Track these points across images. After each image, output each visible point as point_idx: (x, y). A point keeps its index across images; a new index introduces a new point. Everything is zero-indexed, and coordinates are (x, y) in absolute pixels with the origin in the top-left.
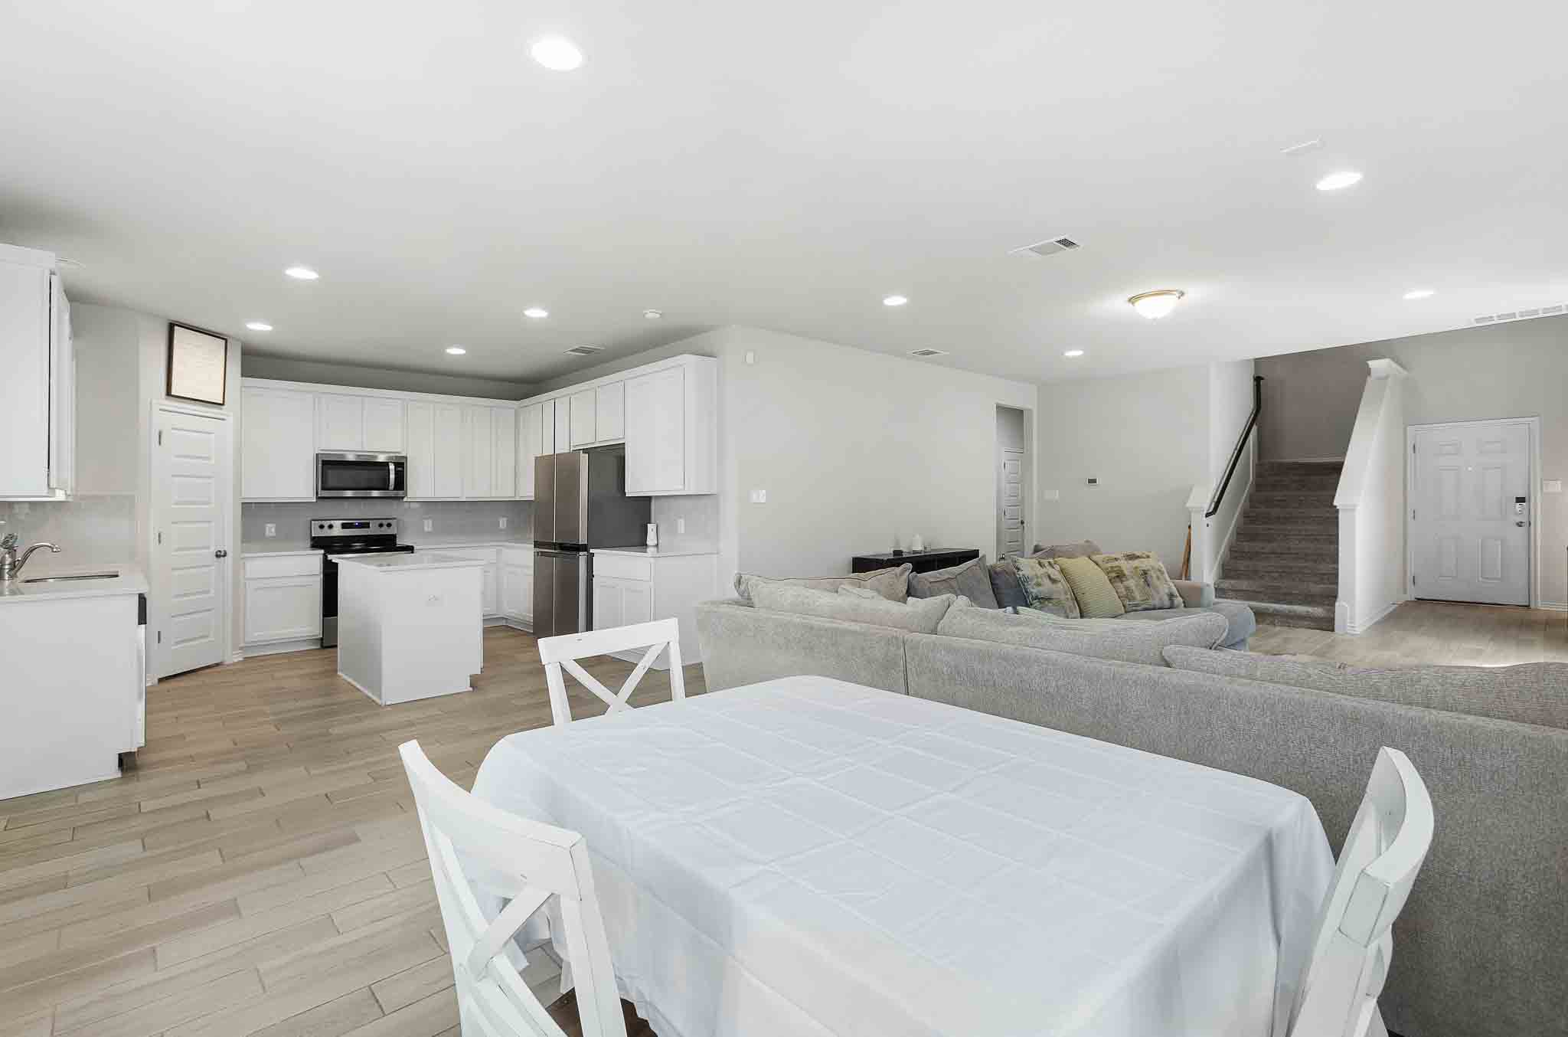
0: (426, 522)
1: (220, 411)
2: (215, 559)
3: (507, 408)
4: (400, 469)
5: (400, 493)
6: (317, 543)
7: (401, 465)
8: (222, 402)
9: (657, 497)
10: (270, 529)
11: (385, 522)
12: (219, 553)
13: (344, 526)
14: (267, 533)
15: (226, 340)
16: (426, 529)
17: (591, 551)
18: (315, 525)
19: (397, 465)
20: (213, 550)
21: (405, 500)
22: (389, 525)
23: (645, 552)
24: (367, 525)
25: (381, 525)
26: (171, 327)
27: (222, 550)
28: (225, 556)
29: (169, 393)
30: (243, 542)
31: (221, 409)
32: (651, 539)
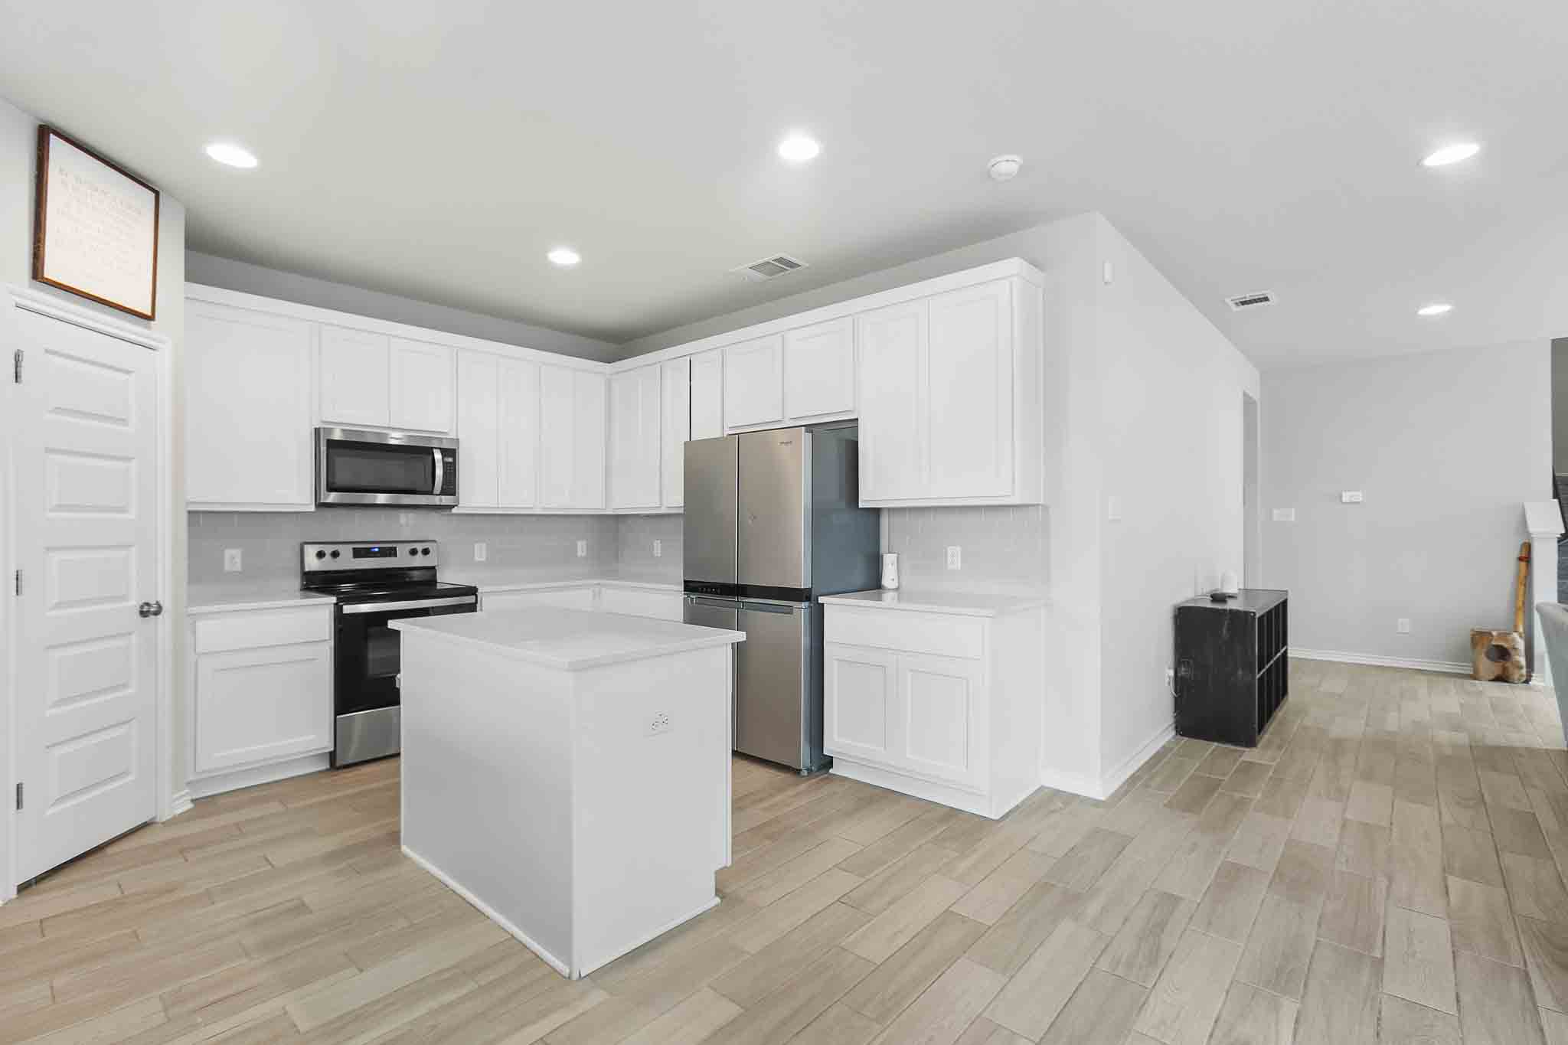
0: (477, 546)
1: (146, 331)
2: (140, 619)
3: (591, 372)
4: (450, 460)
5: (446, 500)
6: (316, 583)
7: (450, 453)
8: (149, 313)
9: (889, 509)
10: (233, 558)
11: (420, 547)
12: (146, 609)
13: (358, 553)
14: (227, 567)
15: (157, 194)
16: (477, 559)
17: (821, 600)
18: (311, 552)
19: (445, 452)
20: (134, 603)
21: (454, 511)
22: (426, 552)
23: (880, 599)
24: (391, 552)
25: (414, 552)
26: (44, 133)
27: (152, 602)
28: (156, 613)
29: (37, 272)
30: (190, 582)
31: (149, 328)
32: (889, 578)
